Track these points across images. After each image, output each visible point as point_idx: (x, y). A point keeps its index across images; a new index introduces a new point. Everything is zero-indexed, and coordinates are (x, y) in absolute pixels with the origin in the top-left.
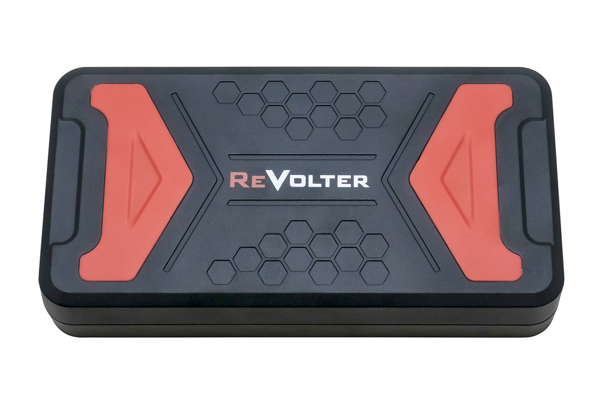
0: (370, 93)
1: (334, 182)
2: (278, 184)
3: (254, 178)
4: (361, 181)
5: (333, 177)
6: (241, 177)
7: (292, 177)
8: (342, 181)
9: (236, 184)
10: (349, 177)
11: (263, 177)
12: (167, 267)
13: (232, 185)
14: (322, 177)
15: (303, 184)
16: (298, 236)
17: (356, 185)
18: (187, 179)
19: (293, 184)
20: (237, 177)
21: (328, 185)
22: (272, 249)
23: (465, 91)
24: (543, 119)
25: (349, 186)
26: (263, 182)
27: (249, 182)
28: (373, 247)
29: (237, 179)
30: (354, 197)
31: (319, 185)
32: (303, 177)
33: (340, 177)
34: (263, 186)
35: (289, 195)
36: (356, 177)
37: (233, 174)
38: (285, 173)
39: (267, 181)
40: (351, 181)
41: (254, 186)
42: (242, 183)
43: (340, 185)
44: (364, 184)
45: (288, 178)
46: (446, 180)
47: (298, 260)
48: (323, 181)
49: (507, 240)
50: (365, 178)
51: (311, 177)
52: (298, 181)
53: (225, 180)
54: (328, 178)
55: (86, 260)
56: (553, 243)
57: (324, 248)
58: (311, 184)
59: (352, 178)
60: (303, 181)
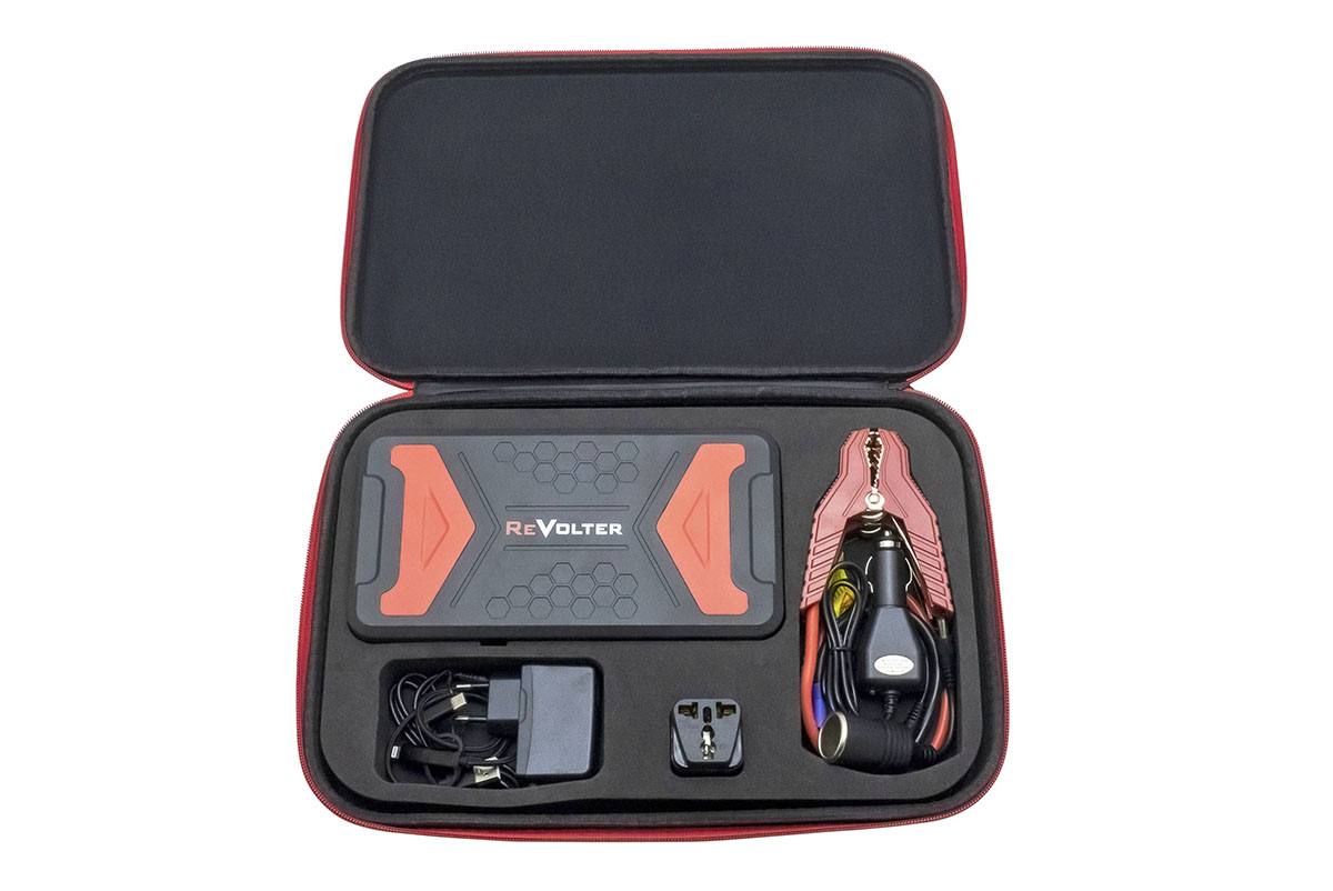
0: (625, 453)
1: (593, 529)
2: (546, 531)
3: (526, 526)
4: (616, 529)
5: (592, 525)
6: (515, 526)
7: (559, 526)
8: (600, 529)
9: (511, 531)
10: (606, 525)
11: (534, 526)
12: (454, 603)
13: (508, 533)
14: (583, 525)
15: (567, 532)
16: (562, 575)
17: (611, 533)
18: (470, 527)
19: (559, 532)
20: (512, 526)
21: (588, 532)
23: (706, 450)
24: (769, 474)
25: (606, 533)
26: (534, 530)
27: (522, 530)
28: (625, 586)
29: (512, 527)
30: (609, 543)
31: (581, 533)
32: (567, 526)
33: (598, 526)
34: (534, 533)
35: (556, 542)
36: (612, 526)
37: (509, 523)
38: (553, 522)
39: (537, 529)
40: (607, 529)
41: (526, 533)
42: (517, 530)
43: (598, 533)
44: (618, 531)
45: (555, 526)
46: (687, 527)
47: (562, 597)
48: (584, 529)
49: (738, 581)
50: (619, 526)
51: (574, 526)
52: (563, 529)
53: (502, 528)
54: (588, 526)
55: (385, 598)
56: (774, 582)
57: (584, 586)
58: (574, 532)
59: (609, 526)
60: (566, 529)
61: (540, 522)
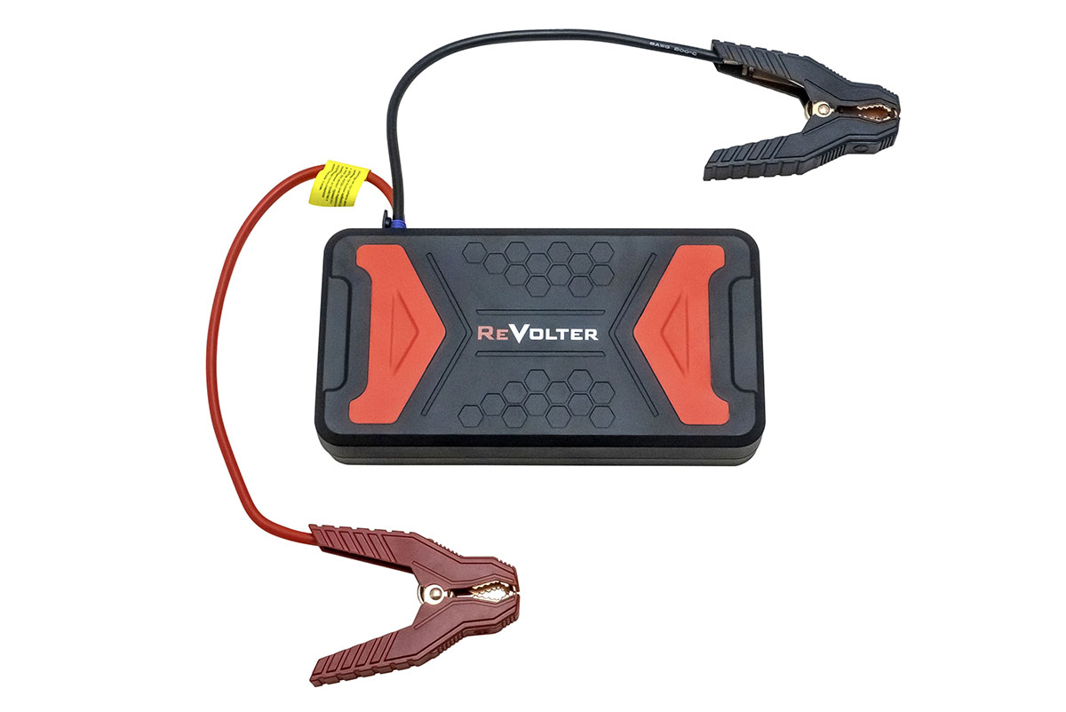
0: (600, 254)
1: (568, 335)
2: (519, 337)
3: (499, 331)
4: (592, 334)
5: (567, 330)
6: (487, 331)
7: (532, 331)
8: (574, 335)
9: (483, 336)
10: (581, 331)
11: (507, 331)
12: (424, 412)
13: (480, 338)
14: (557, 330)
15: (541, 337)
16: (537, 383)
17: (587, 338)
18: (441, 332)
19: (532, 337)
20: (483, 331)
21: (562, 338)
22: (513, 395)
23: (683, 252)
24: (751, 277)
25: (581, 338)
26: (507, 335)
27: (494, 335)
28: (601, 394)
29: (484, 332)
30: (585, 349)
31: (555, 338)
32: (541, 331)
33: (573, 331)
34: (506, 339)
35: (529, 347)
36: (587, 331)
37: (480, 328)
38: (526, 327)
39: (510, 334)
40: (582, 335)
41: (499, 338)
42: (488, 335)
43: (573, 338)
44: (594, 337)
45: (528, 330)
46: (665, 334)
47: (537, 404)
48: (558, 335)
49: (717, 388)
50: (595, 331)
51: (548, 331)
52: (536, 334)
53: (474, 333)
54: (562, 331)
55: (354, 405)
56: (756, 390)
57: (557, 395)
58: (548, 338)
59: (584, 331)
60: (541, 334)
61: (513, 327)
